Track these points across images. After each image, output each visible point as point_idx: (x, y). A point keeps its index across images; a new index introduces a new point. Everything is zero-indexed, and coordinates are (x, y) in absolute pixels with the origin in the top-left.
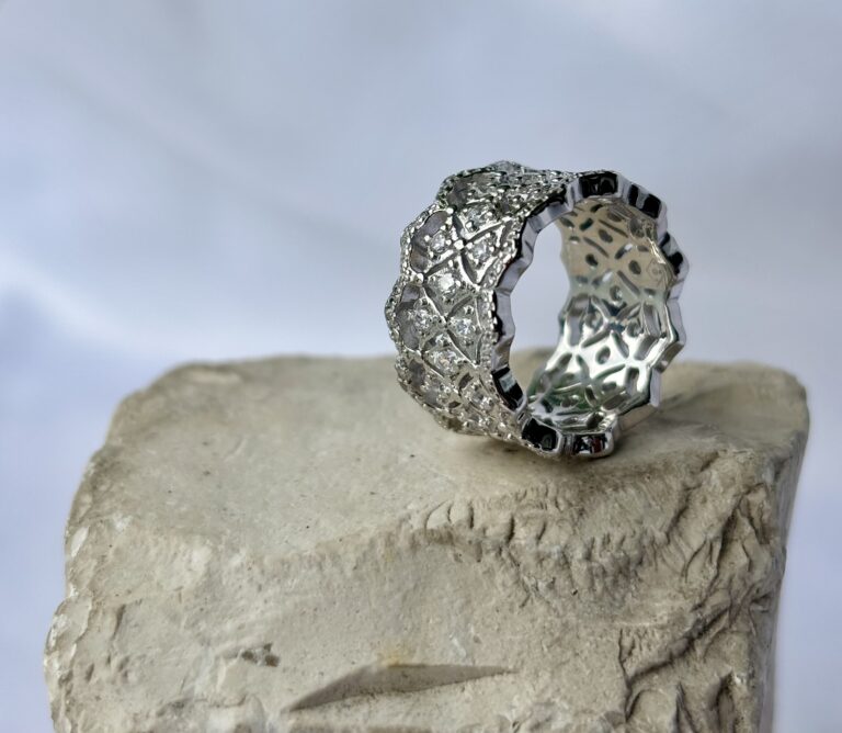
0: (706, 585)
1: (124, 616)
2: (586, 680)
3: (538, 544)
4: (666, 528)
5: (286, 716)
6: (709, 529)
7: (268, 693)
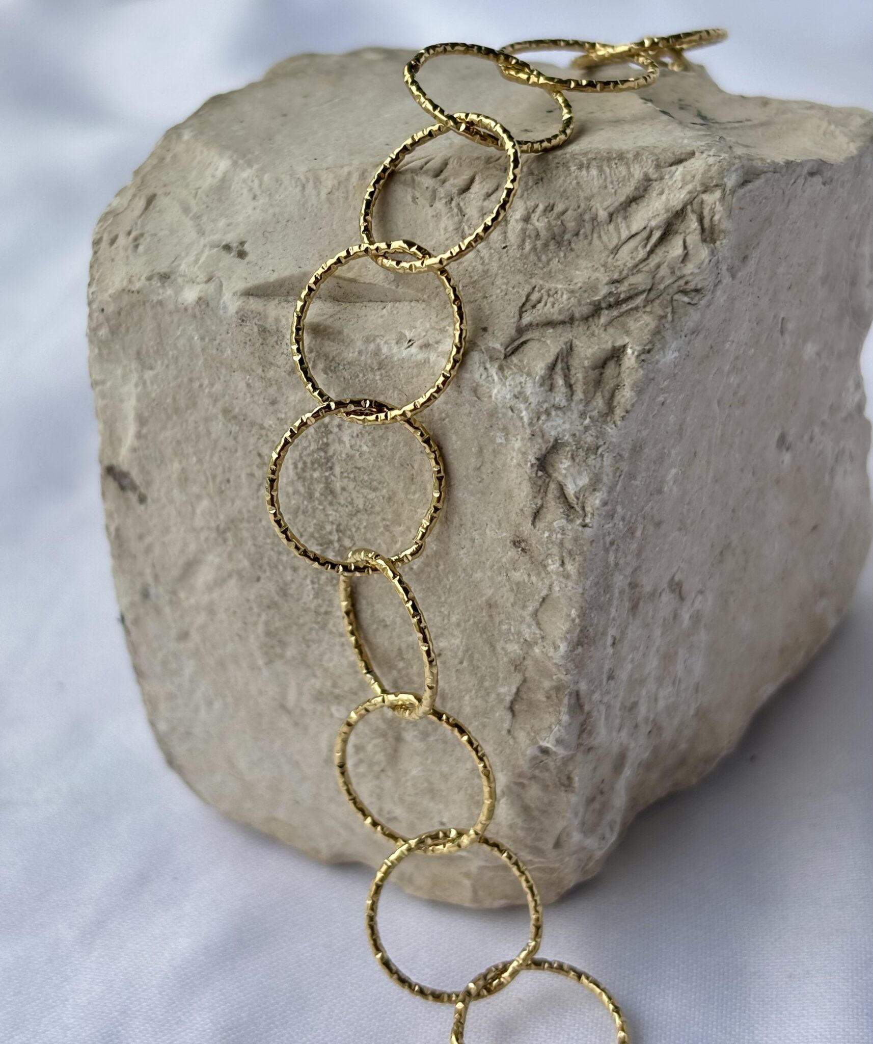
0: (630, 264)
1: (154, 203)
3: (485, 200)
4: (611, 209)
5: (236, 298)
6: (654, 217)
7: (230, 278)
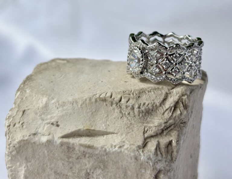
0: (168, 117)
1: (25, 112)
2: (134, 137)
3: (127, 103)
4: (160, 103)
5: (59, 139)
6: (171, 104)
7: (56, 133)
